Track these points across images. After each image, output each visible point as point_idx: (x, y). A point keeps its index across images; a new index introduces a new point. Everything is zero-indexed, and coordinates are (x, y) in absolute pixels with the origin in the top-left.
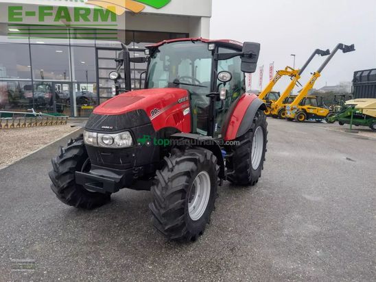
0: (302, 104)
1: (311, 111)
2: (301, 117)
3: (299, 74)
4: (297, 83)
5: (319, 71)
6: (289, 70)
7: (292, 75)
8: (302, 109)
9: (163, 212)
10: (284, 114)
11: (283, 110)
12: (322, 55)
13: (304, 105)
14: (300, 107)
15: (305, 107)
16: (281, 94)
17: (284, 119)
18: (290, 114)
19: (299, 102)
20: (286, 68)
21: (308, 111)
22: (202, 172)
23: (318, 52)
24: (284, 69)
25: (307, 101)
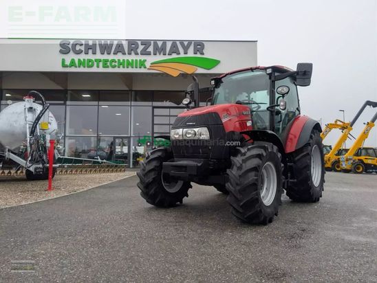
0: (357, 154)
1: (369, 162)
2: (359, 169)
3: (351, 126)
4: (349, 135)
5: (373, 121)
6: (339, 123)
7: (343, 128)
8: (359, 160)
9: (238, 188)
10: (338, 167)
11: (337, 163)
12: (374, 107)
13: (360, 155)
14: (357, 158)
15: (362, 158)
16: (333, 147)
17: (340, 171)
18: (345, 165)
19: (354, 152)
20: (336, 122)
21: (366, 161)
22: (268, 163)
23: (369, 103)
24: (333, 123)
25: (363, 152)
